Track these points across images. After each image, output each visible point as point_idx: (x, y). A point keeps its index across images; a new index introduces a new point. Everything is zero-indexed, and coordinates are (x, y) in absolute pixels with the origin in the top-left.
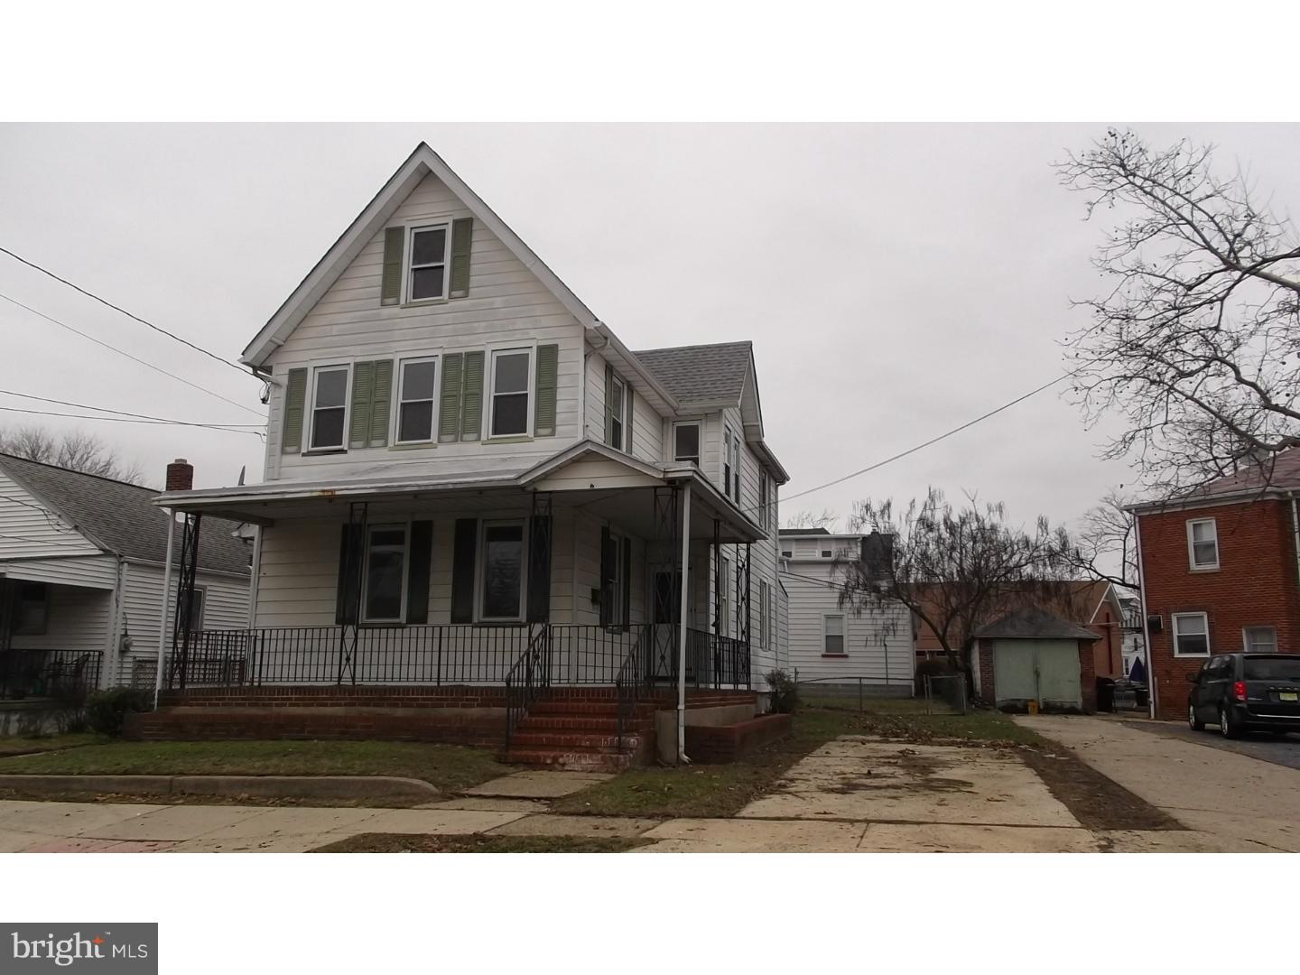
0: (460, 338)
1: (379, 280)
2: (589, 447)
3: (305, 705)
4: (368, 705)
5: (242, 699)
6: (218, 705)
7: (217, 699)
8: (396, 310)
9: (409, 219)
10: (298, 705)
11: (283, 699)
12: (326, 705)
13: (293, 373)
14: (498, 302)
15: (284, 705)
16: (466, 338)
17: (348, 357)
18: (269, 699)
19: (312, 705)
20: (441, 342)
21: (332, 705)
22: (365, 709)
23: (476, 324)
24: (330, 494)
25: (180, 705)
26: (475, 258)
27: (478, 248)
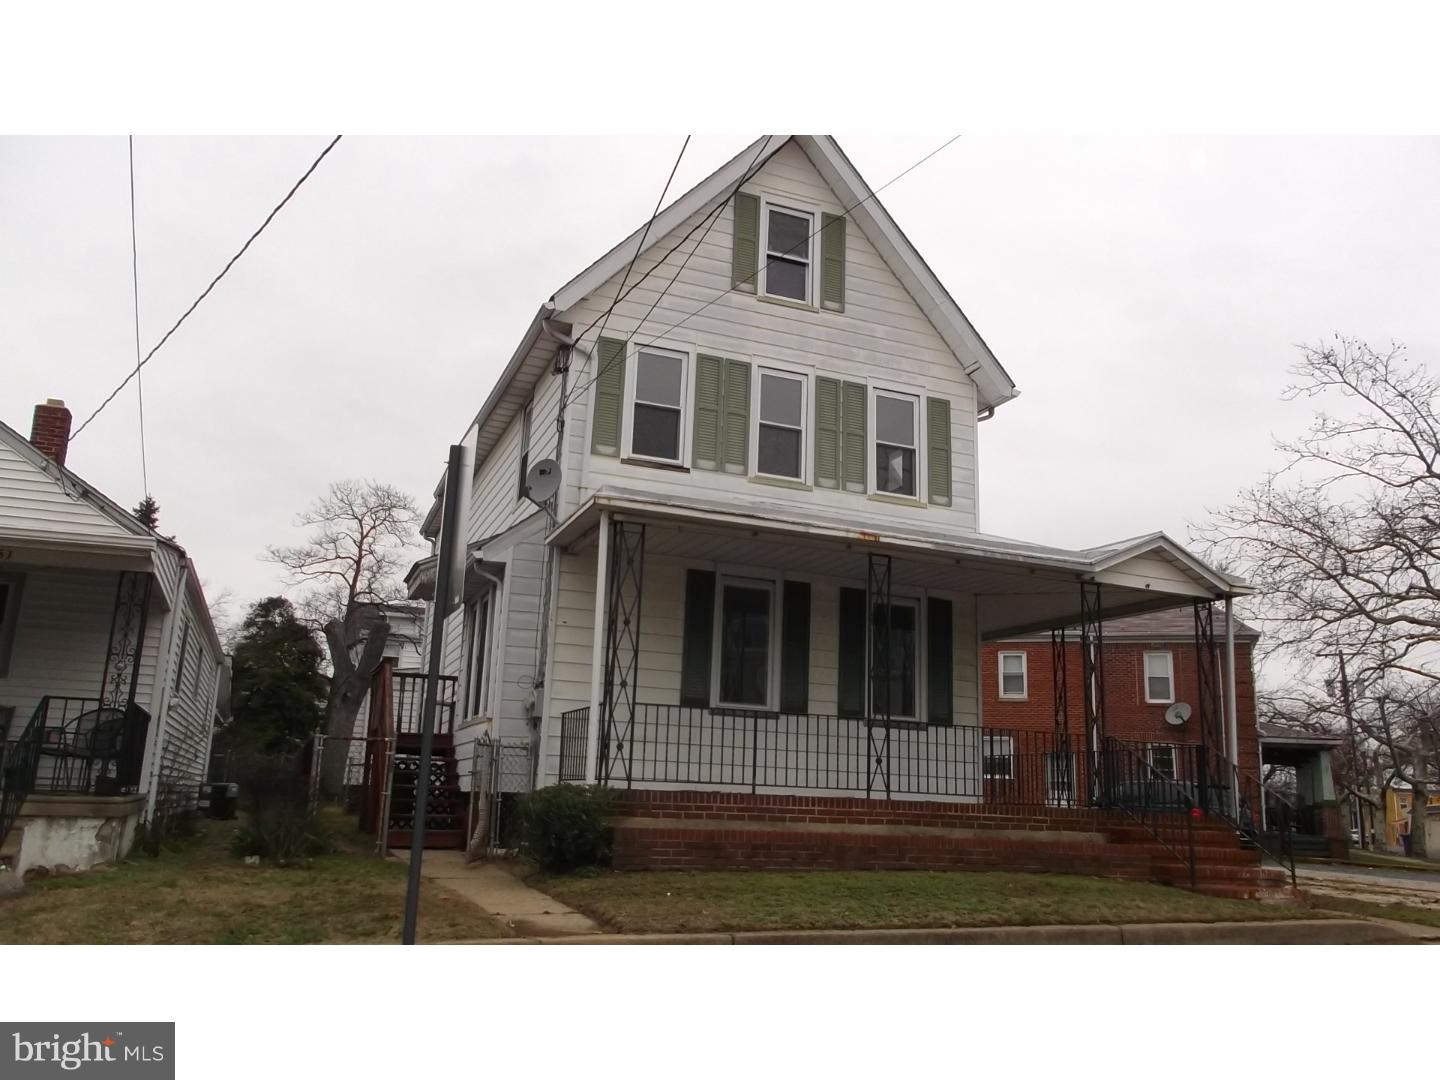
0: (836, 361)
1: (728, 255)
2: (1161, 543)
3: (833, 821)
4: (918, 824)
5: (740, 810)
6: (700, 817)
7: (697, 808)
8: (750, 301)
9: (766, 190)
10: (822, 821)
11: (800, 812)
12: (861, 822)
13: (604, 343)
14: (880, 331)
15: (803, 820)
16: (843, 363)
17: (691, 343)
18: (781, 811)
19: (843, 821)
20: (816, 360)
21: (871, 822)
22: (913, 829)
23: (855, 350)
24: (872, 539)
25: (636, 816)
26: (849, 268)
27: (855, 256)
